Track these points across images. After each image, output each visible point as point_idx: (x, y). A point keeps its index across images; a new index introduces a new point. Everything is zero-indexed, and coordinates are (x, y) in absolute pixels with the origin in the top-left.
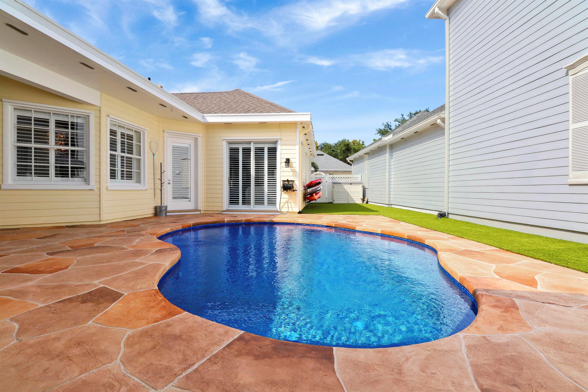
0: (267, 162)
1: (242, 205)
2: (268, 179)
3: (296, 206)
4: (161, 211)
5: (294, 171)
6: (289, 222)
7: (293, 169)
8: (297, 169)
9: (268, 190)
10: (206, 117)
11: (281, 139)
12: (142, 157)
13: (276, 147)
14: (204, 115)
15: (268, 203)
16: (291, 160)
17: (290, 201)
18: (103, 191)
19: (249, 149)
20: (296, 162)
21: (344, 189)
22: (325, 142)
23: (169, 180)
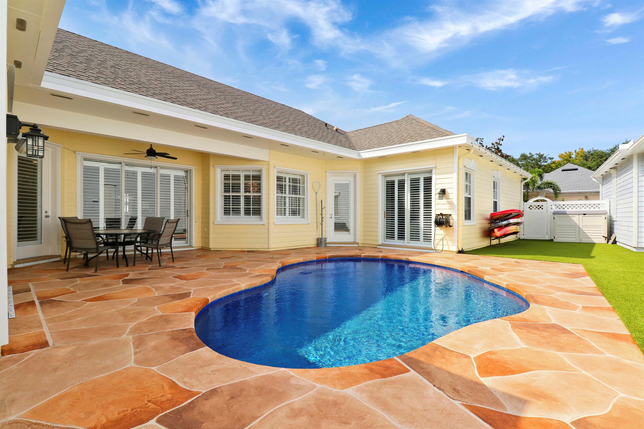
0: (423, 194)
1: (398, 239)
2: (424, 213)
3: (453, 244)
4: (321, 242)
5: (451, 203)
6: (425, 262)
7: (450, 200)
8: (455, 201)
9: (424, 225)
10: (361, 154)
11: (435, 167)
12: (305, 197)
13: (431, 177)
14: (360, 152)
15: (424, 239)
16: (448, 191)
17: (446, 237)
18: (271, 226)
19: (404, 181)
20: (452, 193)
21: (573, 221)
22: (592, 149)
23: (331, 215)
